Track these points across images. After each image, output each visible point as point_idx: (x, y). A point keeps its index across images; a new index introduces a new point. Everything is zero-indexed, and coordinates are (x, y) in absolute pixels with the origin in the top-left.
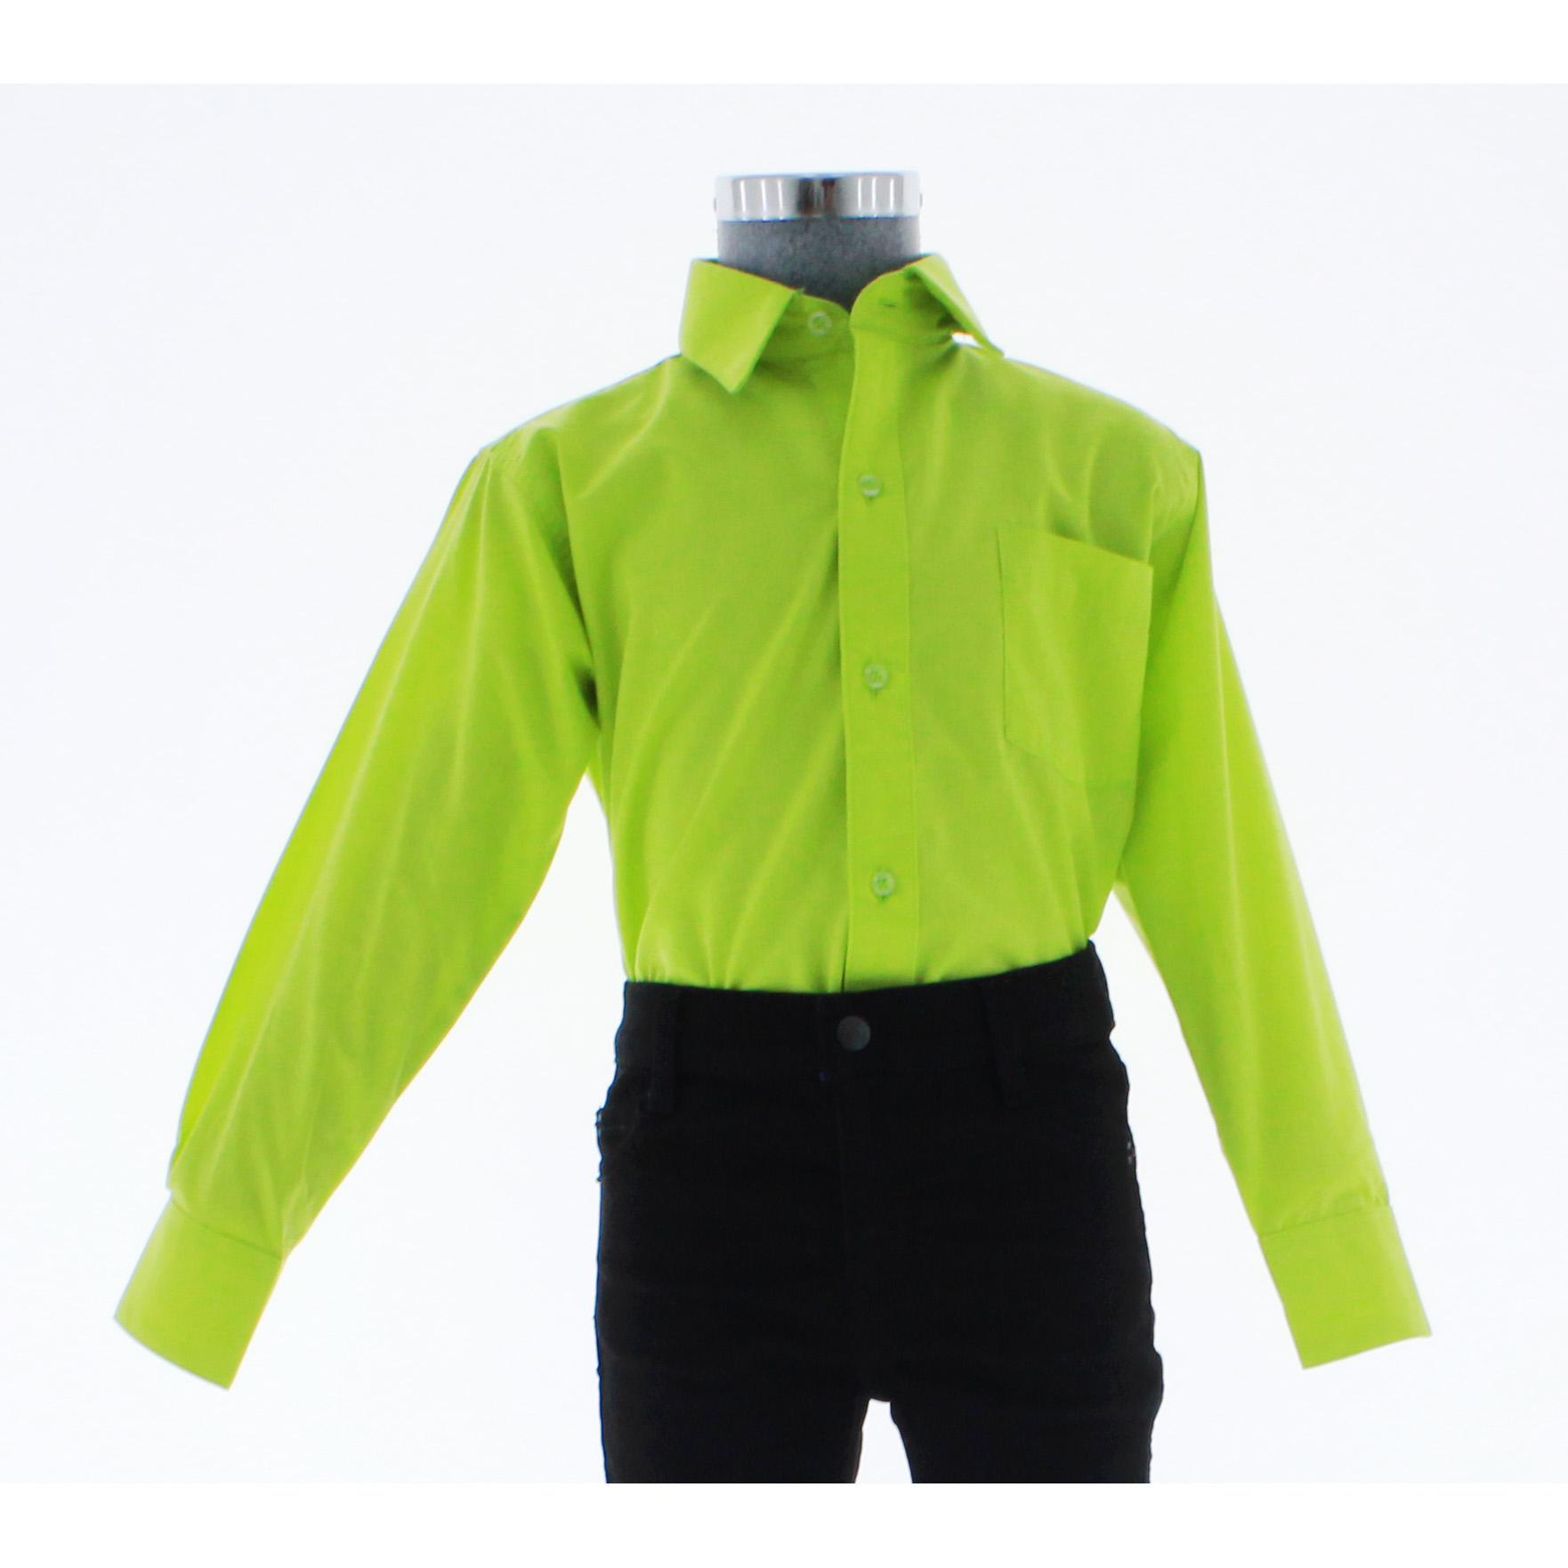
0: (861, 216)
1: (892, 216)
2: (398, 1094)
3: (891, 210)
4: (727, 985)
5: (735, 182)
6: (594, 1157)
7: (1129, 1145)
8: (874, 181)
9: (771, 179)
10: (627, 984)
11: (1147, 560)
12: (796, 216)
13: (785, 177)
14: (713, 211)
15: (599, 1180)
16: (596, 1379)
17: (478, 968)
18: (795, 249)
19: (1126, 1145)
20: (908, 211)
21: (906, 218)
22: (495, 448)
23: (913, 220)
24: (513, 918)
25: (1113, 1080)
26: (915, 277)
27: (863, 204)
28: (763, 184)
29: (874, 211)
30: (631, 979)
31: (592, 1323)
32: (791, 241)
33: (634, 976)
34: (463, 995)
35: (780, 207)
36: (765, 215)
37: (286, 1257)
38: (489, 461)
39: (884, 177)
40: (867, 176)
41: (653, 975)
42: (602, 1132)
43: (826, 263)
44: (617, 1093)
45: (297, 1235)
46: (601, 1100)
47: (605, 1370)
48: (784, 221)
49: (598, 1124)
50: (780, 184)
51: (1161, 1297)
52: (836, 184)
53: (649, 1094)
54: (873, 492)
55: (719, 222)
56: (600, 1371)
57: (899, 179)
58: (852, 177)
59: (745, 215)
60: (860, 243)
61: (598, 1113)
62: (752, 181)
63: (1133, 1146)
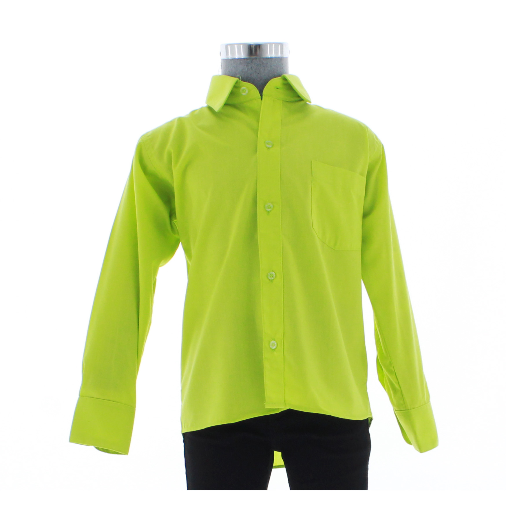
0: (269, 57)
1: (280, 57)
3: (279, 55)
5: (227, 46)
8: (273, 45)
9: (239, 44)
12: (247, 57)
13: (243, 44)
14: (220, 55)
18: (248, 69)
20: (285, 56)
21: (284, 58)
23: (287, 58)
26: (285, 79)
27: (270, 53)
28: (236, 46)
29: (273, 55)
32: (247, 66)
35: (242, 54)
36: (237, 56)
39: (277, 44)
40: (271, 44)
48: (243, 59)
50: (241, 46)
52: (261, 46)
54: (270, 146)
55: (221, 59)
57: (282, 45)
58: (266, 44)
59: (230, 57)
60: (270, 67)
62: (232, 45)
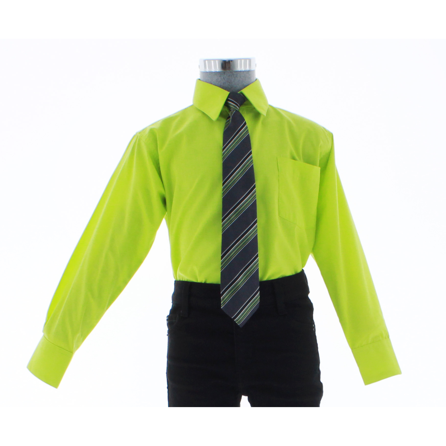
0: (239, 70)
1: (248, 70)
2: (107, 309)
3: (248, 69)
4: (203, 282)
5: (205, 61)
6: (166, 329)
7: (314, 325)
8: (243, 61)
9: (215, 60)
10: (175, 281)
11: (318, 166)
12: (221, 70)
14: (199, 68)
15: (167, 335)
16: (167, 390)
17: (130, 275)
18: (221, 79)
19: (313, 325)
20: (252, 69)
21: (252, 71)
22: (140, 132)
23: (253, 71)
24: (140, 262)
25: (309, 308)
27: (240, 67)
28: (212, 61)
29: (243, 69)
30: (176, 280)
31: (166, 374)
32: (220, 76)
33: (177, 279)
34: (125, 283)
35: (217, 68)
36: (213, 70)
37: (75, 352)
38: (138, 137)
39: (245, 59)
40: (241, 59)
41: (182, 279)
42: (168, 322)
43: (230, 83)
44: (173, 311)
45: (78, 347)
46: (168, 313)
47: (169, 387)
48: (218, 72)
49: (167, 320)
50: (217, 61)
51: (322, 367)
53: (181, 311)
55: (200, 72)
56: (168, 388)
57: (250, 60)
58: (237, 60)
59: (208, 70)
60: (239, 77)
61: (167, 317)
62: (209, 61)
63: (315, 326)
